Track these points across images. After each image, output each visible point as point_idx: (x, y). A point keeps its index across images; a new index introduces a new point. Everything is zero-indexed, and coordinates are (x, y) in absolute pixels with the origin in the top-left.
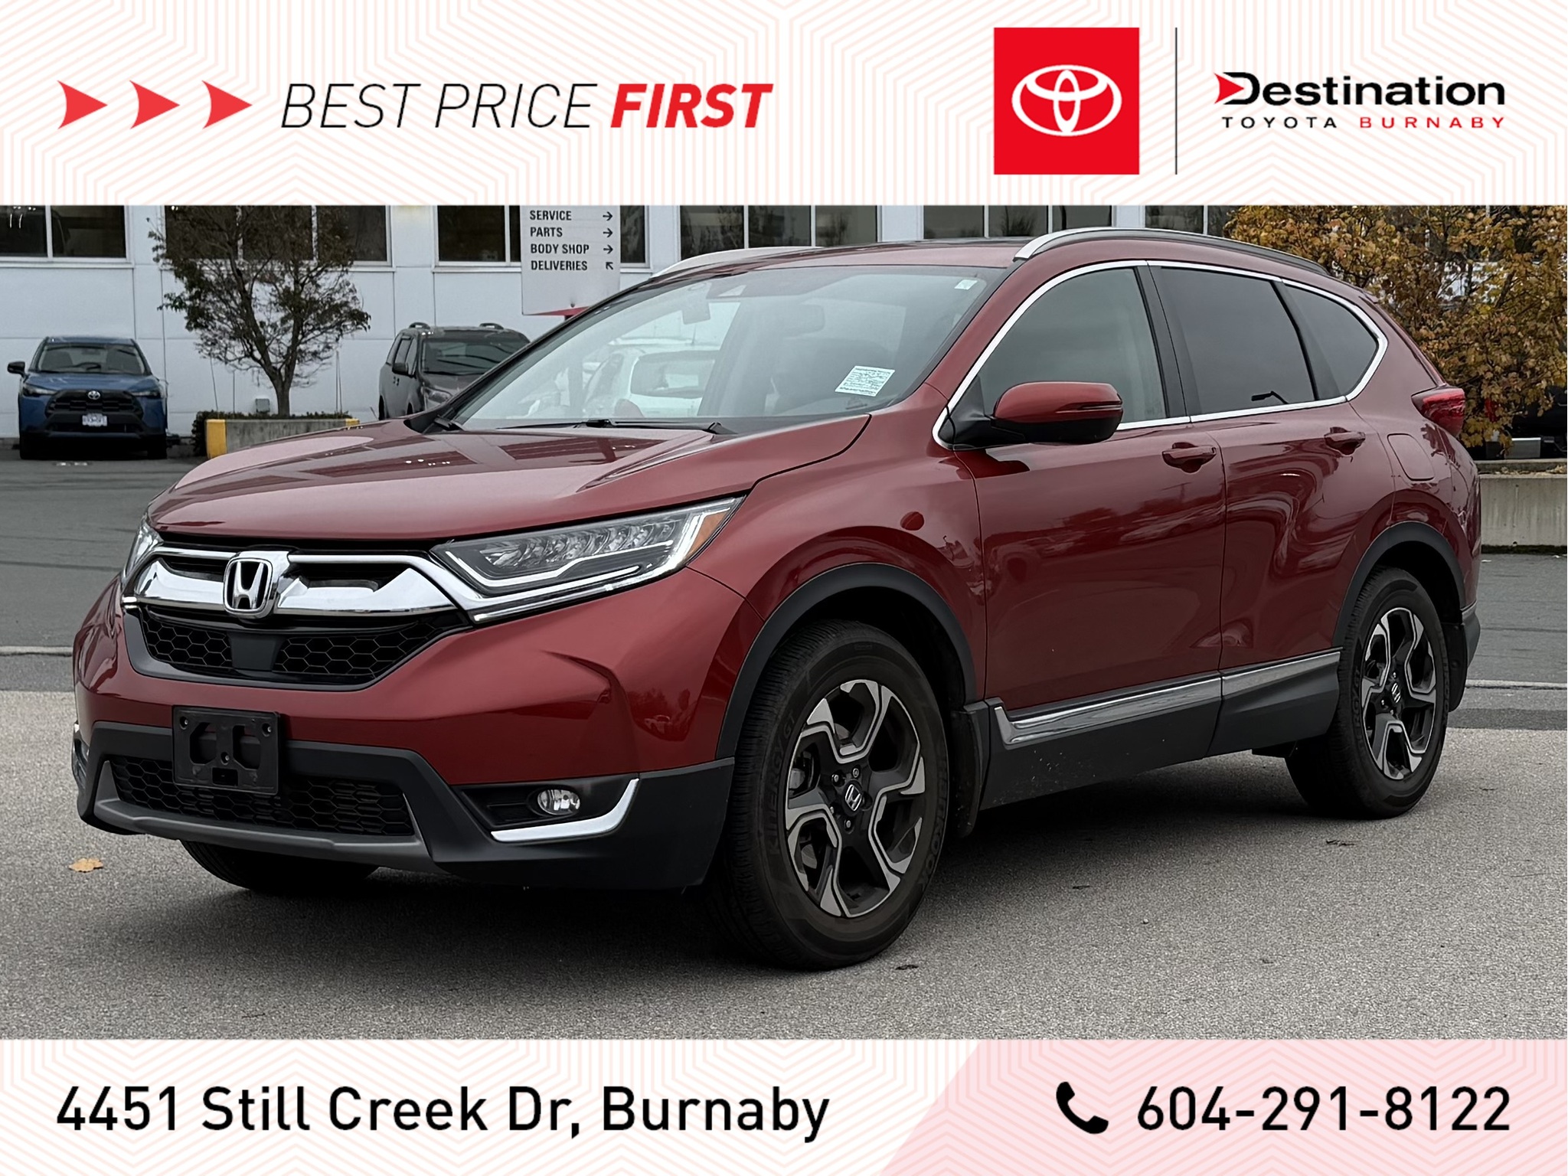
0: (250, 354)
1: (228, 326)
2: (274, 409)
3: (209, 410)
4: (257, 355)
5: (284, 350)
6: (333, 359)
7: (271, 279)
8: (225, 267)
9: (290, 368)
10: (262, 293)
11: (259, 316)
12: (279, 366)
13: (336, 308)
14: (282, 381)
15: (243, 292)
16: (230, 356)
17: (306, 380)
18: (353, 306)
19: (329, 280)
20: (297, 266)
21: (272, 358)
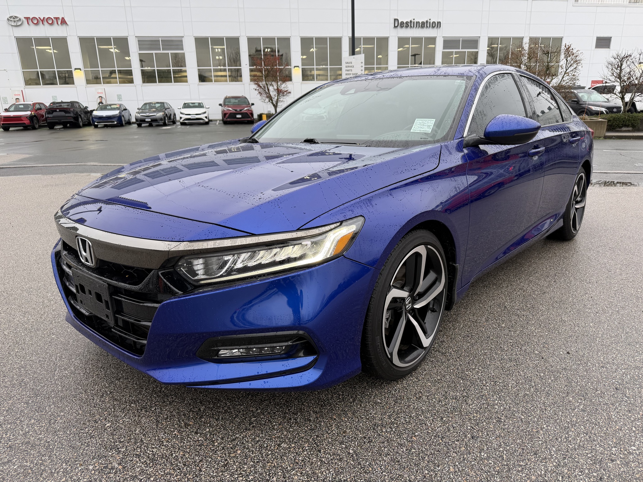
0: (269, 101)
1: (265, 96)
2: (274, 112)
3: (261, 112)
4: (271, 101)
5: (275, 100)
6: (286, 102)
7: (273, 86)
8: (264, 83)
9: (277, 103)
10: (271, 88)
11: (271, 93)
12: (275, 104)
13: (286, 91)
14: (275, 106)
15: (268, 88)
16: (266, 102)
17: (280, 106)
18: (289, 91)
19: (283, 85)
20: (277, 82)
21: (273, 102)
